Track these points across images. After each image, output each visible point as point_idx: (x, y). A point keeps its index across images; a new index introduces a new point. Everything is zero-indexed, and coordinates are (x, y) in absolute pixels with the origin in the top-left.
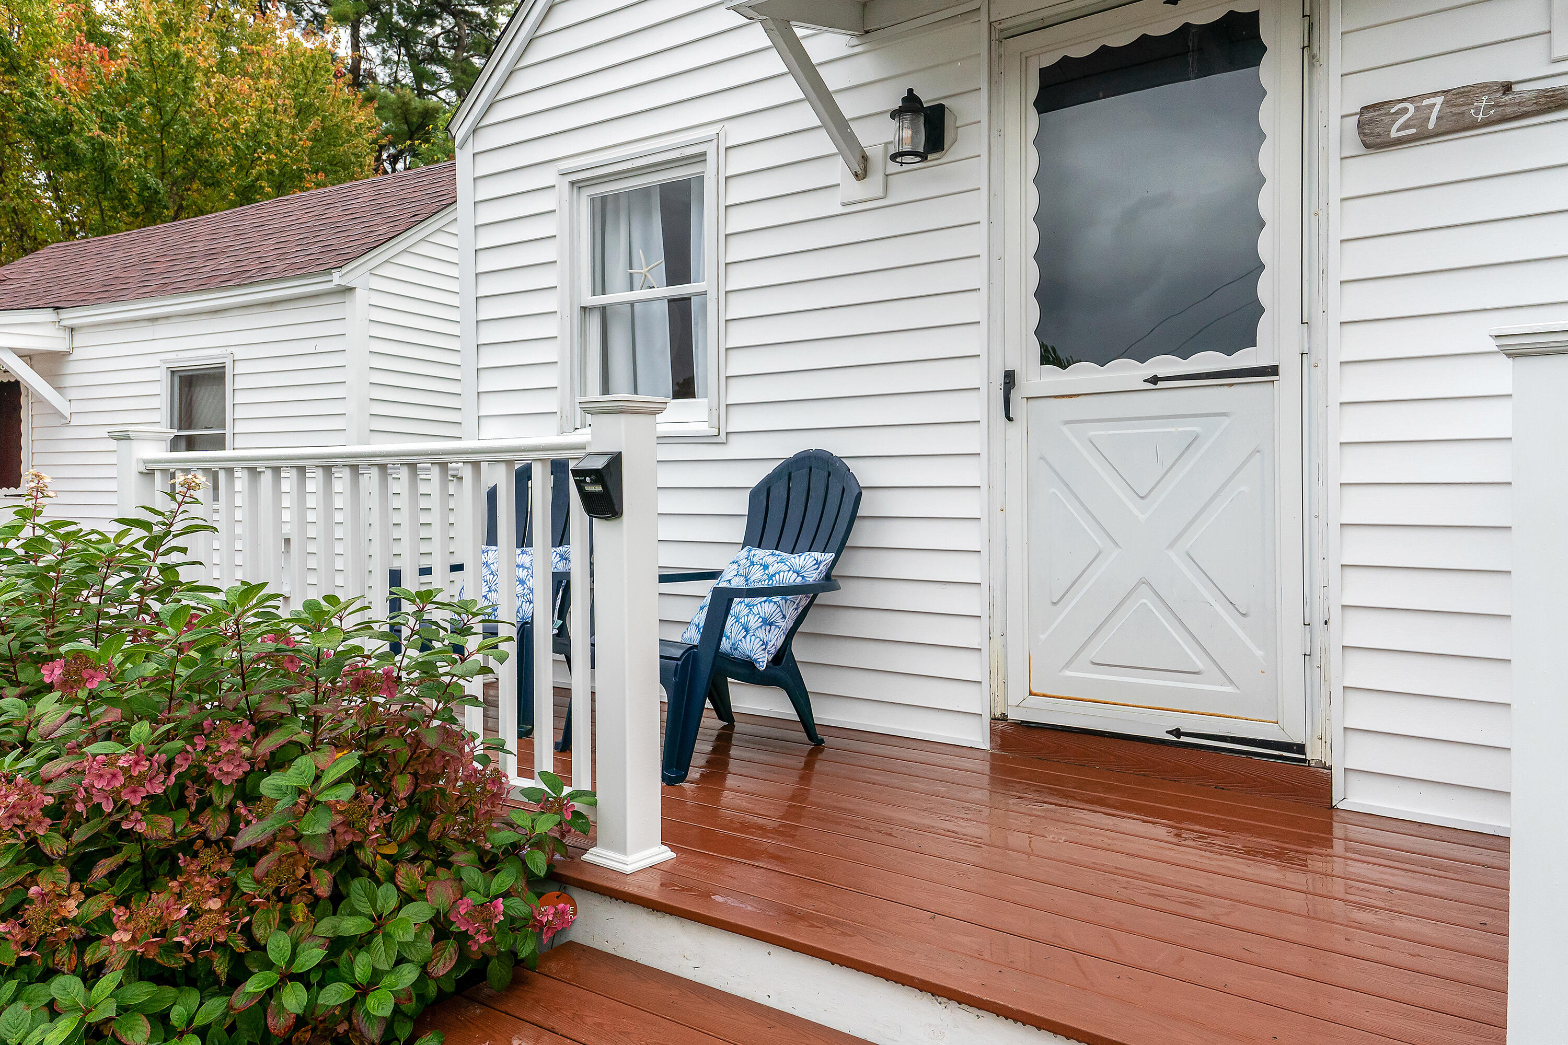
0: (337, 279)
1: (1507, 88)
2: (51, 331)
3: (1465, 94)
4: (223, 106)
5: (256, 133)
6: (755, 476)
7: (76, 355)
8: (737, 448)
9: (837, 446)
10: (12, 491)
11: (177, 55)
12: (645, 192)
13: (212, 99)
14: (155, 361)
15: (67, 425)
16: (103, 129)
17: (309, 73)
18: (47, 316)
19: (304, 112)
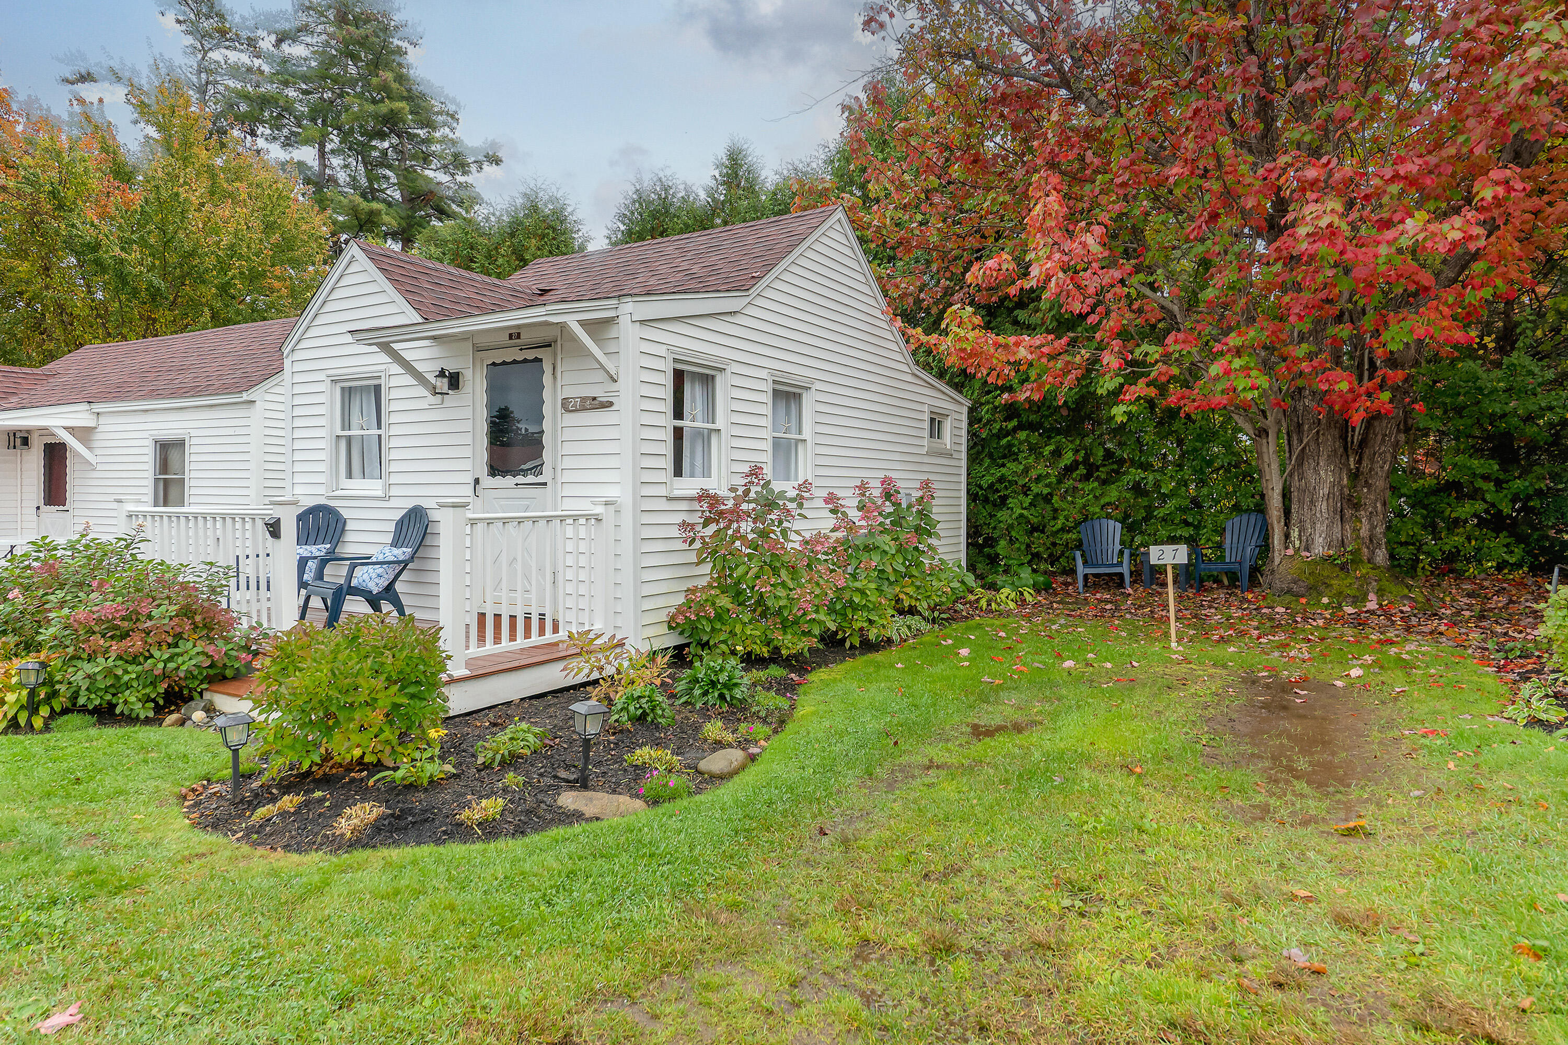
0: (245, 396)
1: (594, 399)
2: (86, 415)
3: (583, 399)
4: (210, 229)
5: (233, 245)
6: (398, 515)
7: (100, 429)
8: (393, 503)
9: (425, 503)
10: (61, 508)
11: (177, 195)
12: (368, 386)
13: (201, 226)
14: (145, 435)
15: (94, 470)
16: (122, 249)
17: (274, 200)
18: (85, 406)
19: (269, 227)
